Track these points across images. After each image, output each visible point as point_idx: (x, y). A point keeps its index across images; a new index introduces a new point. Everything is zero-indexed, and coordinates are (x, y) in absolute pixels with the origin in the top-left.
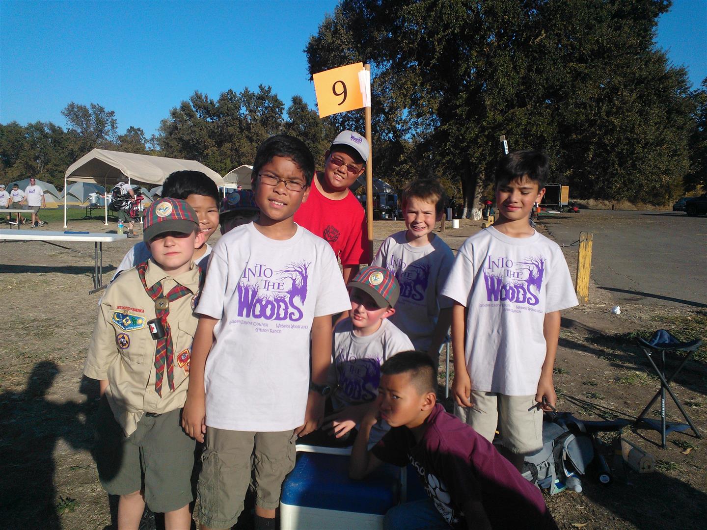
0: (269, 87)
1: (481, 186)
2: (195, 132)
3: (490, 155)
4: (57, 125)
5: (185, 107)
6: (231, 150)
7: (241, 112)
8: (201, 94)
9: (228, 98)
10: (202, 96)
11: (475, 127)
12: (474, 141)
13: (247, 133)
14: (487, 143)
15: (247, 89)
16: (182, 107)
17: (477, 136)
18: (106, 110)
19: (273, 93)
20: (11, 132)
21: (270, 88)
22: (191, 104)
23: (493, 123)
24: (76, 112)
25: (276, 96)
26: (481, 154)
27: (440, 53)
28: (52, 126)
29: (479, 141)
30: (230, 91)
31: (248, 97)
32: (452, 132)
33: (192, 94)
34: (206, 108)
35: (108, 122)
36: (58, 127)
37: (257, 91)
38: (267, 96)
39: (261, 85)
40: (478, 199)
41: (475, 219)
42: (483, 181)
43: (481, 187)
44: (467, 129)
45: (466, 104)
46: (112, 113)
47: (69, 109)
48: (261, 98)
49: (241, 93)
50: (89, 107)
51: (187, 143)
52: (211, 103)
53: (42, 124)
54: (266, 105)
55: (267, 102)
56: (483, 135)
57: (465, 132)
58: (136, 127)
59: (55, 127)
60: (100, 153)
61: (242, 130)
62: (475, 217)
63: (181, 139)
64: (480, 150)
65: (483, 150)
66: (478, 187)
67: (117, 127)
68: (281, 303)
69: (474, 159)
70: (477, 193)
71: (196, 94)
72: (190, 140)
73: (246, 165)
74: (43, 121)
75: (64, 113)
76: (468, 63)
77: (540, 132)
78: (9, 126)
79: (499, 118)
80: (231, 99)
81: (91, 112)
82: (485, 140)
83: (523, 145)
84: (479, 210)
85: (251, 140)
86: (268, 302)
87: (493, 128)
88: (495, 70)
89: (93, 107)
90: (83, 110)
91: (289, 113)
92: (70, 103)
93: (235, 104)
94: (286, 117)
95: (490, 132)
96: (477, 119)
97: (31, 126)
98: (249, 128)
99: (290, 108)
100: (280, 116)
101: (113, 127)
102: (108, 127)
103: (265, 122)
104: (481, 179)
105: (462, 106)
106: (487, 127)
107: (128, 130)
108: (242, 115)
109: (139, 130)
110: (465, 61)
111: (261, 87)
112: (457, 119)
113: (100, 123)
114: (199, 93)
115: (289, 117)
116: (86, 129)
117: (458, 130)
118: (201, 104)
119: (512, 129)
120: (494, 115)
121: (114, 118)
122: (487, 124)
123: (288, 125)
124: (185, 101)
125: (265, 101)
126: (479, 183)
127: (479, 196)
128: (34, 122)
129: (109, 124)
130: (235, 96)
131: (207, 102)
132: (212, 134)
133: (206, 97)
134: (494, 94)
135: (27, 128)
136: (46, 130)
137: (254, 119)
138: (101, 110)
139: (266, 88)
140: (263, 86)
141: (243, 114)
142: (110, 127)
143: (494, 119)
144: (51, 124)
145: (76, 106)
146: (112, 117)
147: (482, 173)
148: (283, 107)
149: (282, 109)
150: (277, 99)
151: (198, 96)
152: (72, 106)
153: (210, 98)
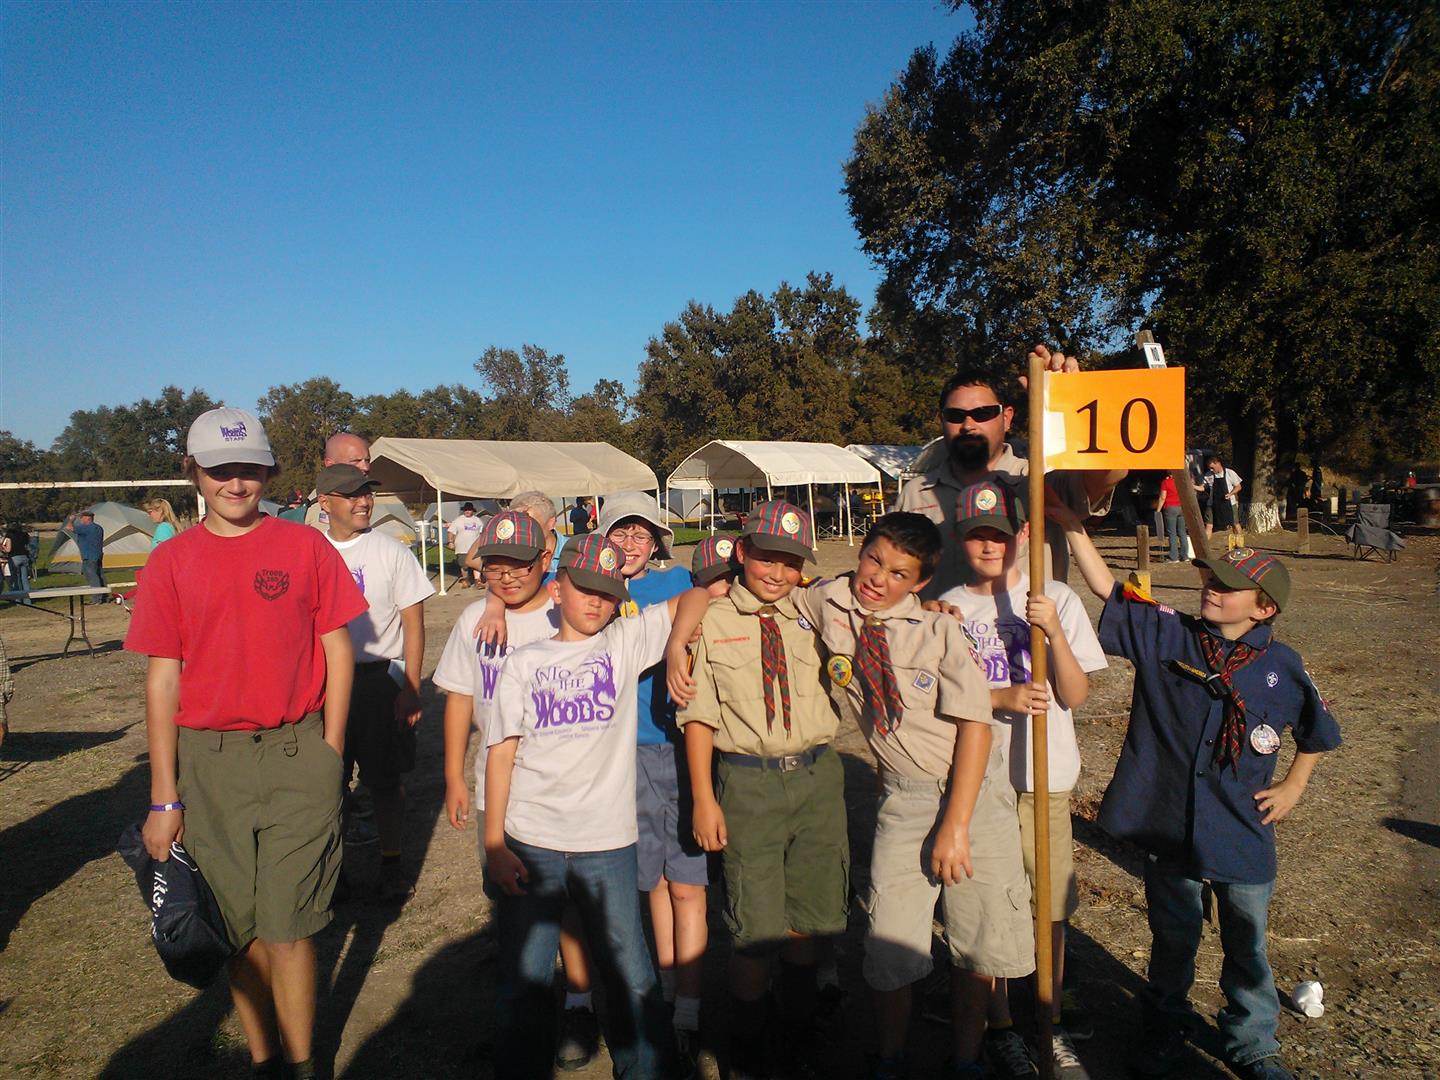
0: (828, 274)
1: (1267, 447)
2: (687, 378)
3: (1275, 374)
4: (470, 390)
5: (671, 334)
6: (757, 405)
7: (775, 330)
8: (700, 305)
9: (750, 305)
10: (702, 309)
11: (1233, 306)
12: (1231, 343)
13: (789, 369)
14: (1266, 343)
15: (785, 285)
16: (666, 336)
17: (1240, 330)
18: (549, 356)
19: (835, 286)
20: (395, 408)
21: (829, 277)
22: (684, 327)
23: (1279, 294)
24: (499, 364)
25: (843, 290)
26: (1253, 368)
28: (462, 393)
29: (1244, 339)
30: (751, 292)
31: (785, 298)
33: (684, 307)
34: (709, 331)
35: (552, 376)
36: (473, 392)
37: (804, 286)
38: (823, 293)
39: (812, 273)
40: (1263, 480)
41: (1261, 529)
42: (1274, 436)
43: (1270, 451)
44: (1213, 313)
45: (1204, 257)
46: (559, 359)
47: (486, 359)
48: (813, 299)
49: (774, 294)
50: (519, 352)
51: (676, 401)
52: (717, 321)
53: (446, 390)
54: (823, 310)
55: (824, 305)
56: (1254, 324)
57: (1208, 322)
58: (609, 381)
59: (466, 392)
61: (777, 366)
62: (1259, 523)
63: (666, 396)
64: (1250, 360)
65: (1258, 360)
66: (1260, 451)
67: (568, 384)
69: (1237, 383)
70: (1258, 465)
71: (692, 307)
73: (719, 441)
74: (447, 385)
75: (477, 367)
76: (1203, 160)
77: (1406, 303)
78: (394, 398)
79: (1293, 280)
80: (753, 309)
81: (522, 360)
82: (1260, 336)
83: (1362, 340)
84: (1269, 506)
85: (795, 382)
87: (1276, 307)
88: (1271, 167)
89: (528, 350)
90: (508, 356)
91: (872, 321)
92: (489, 348)
93: (763, 317)
94: (864, 331)
95: (1269, 318)
96: (1236, 288)
97: (429, 395)
98: (792, 362)
99: (874, 311)
100: (851, 328)
101: (561, 383)
102: (553, 385)
103: (822, 344)
104: (1266, 430)
105: (1194, 261)
106: (1264, 304)
107: (597, 386)
108: (778, 337)
109: (615, 384)
110: (1193, 158)
111: (811, 277)
113: (539, 378)
114: (697, 304)
115: (872, 328)
116: (516, 392)
117: (1190, 317)
118: (698, 325)
119: (1327, 303)
120: (1281, 275)
121: (563, 368)
122: (1265, 297)
123: (872, 344)
124: (671, 322)
125: (821, 302)
126: (1263, 438)
127: (1266, 472)
128: (433, 388)
129: (555, 379)
130: (760, 301)
131: (711, 319)
132: (721, 381)
133: (710, 310)
134: (1269, 225)
135: (422, 400)
136: (454, 400)
137: (801, 342)
138: (541, 354)
139: (823, 278)
140: (816, 275)
141: (779, 333)
142: (556, 385)
143: (1280, 285)
144: (461, 389)
145: (498, 353)
146: (561, 366)
147: (1265, 414)
148: (859, 310)
149: (856, 314)
150: (844, 297)
151: (695, 311)
152: (491, 353)
153: (716, 310)
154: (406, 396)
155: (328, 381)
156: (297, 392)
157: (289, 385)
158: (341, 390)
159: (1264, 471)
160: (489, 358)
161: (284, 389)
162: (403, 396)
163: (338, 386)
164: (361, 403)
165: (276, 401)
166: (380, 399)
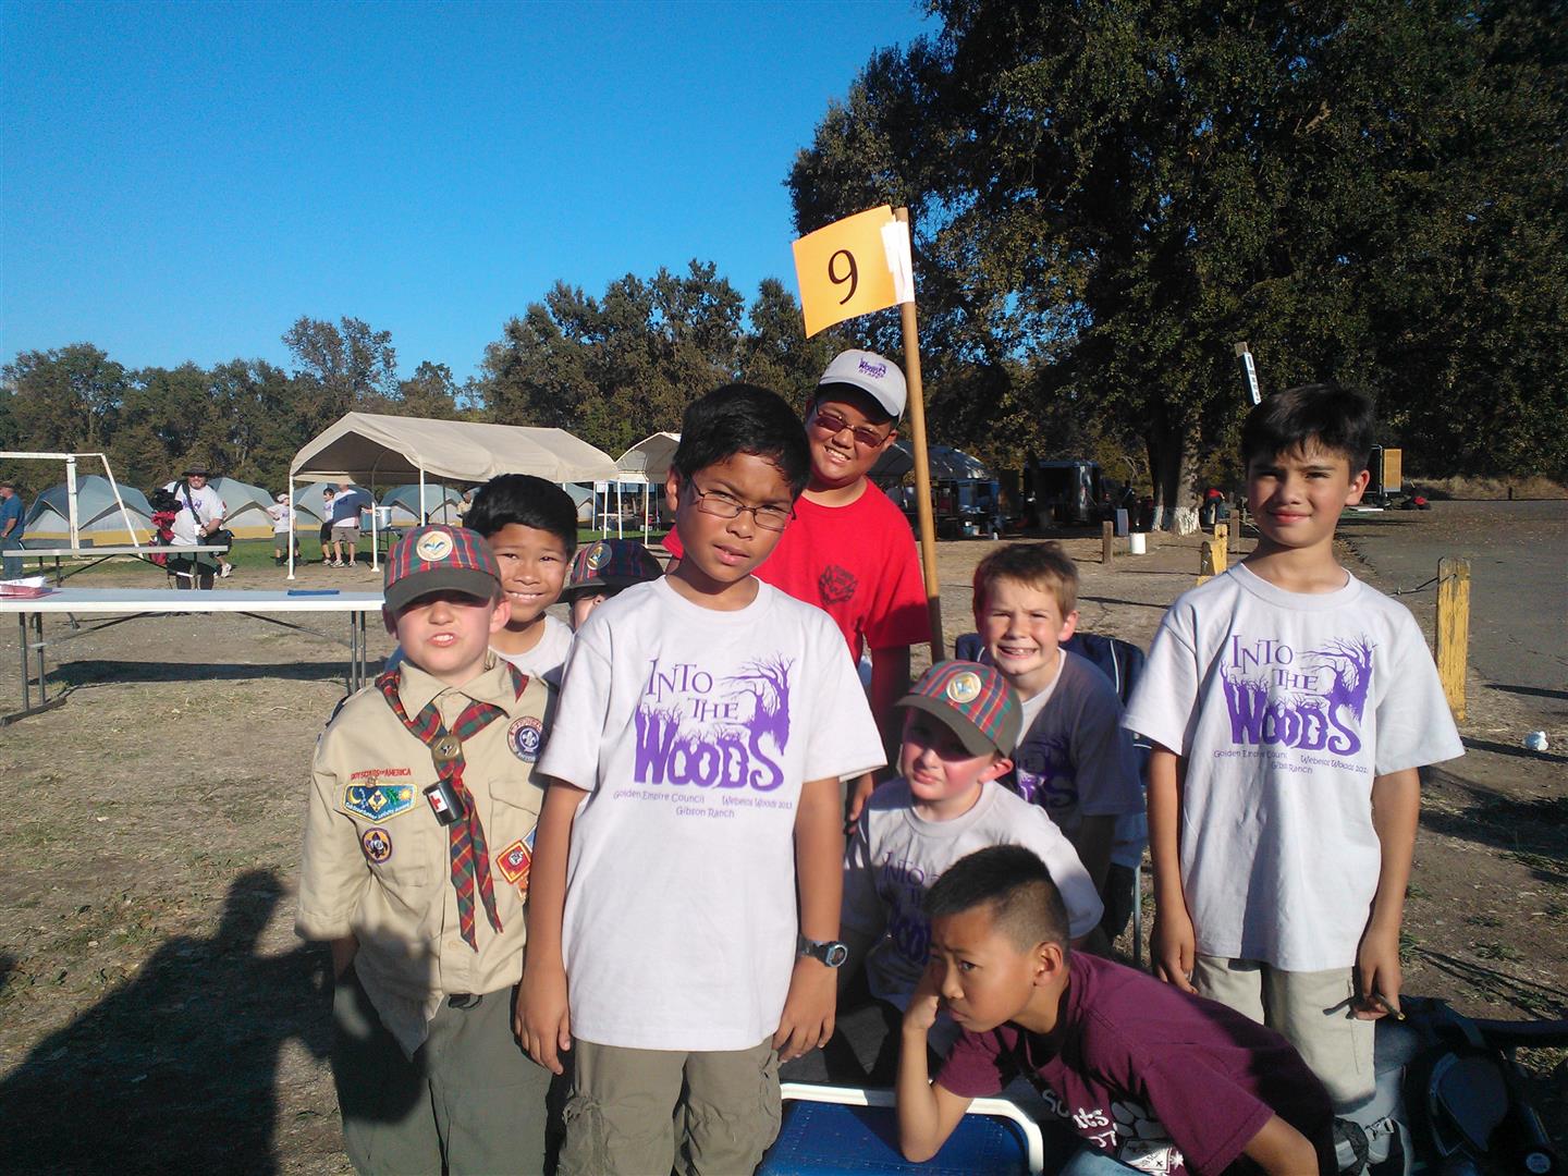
0: (712, 263)
1: (1192, 456)
2: (556, 366)
3: (1213, 385)
4: (273, 366)
5: (535, 316)
6: (633, 400)
7: (653, 320)
8: (569, 286)
9: (626, 292)
10: (570, 291)
11: (1175, 324)
12: (1174, 356)
13: (664, 363)
14: (1204, 359)
15: (664, 272)
16: (530, 317)
17: (1180, 345)
18: (373, 331)
19: (719, 276)
20: (182, 384)
21: (712, 266)
22: (549, 309)
23: (1217, 314)
24: (312, 338)
25: (726, 282)
26: (1192, 384)
27: (1087, 168)
28: (264, 369)
29: (1185, 355)
30: (629, 276)
31: (666, 288)
32: (1121, 339)
33: (550, 287)
34: (579, 316)
35: (377, 355)
36: (277, 369)
37: (685, 274)
38: (706, 283)
39: (694, 261)
40: (1189, 486)
41: (1183, 532)
42: (1199, 446)
43: (1194, 460)
44: (1156, 329)
46: (386, 336)
47: (297, 332)
48: (694, 289)
49: (651, 279)
50: (337, 325)
51: (541, 390)
52: (589, 305)
53: (243, 364)
54: (705, 302)
55: (706, 296)
56: (1195, 341)
57: (1151, 337)
58: (435, 363)
59: (269, 368)
60: (363, 422)
61: (654, 358)
62: (1181, 526)
63: (528, 384)
64: (1189, 375)
65: (1196, 376)
66: (1186, 460)
67: (395, 365)
68: (732, 750)
69: (1176, 396)
70: (1184, 472)
71: (559, 287)
72: (546, 384)
73: (664, 433)
74: (245, 359)
75: (286, 340)
76: (1153, 184)
77: (1328, 329)
78: (179, 372)
79: (1231, 302)
80: (631, 295)
81: (342, 335)
82: (1199, 353)
83: (1289, 361)
84: (1192, 510)
85: (673, 378)
86: (703, 747)
87: (1216, 326)
88: (1216, 198)
89: (347, 324)
90: (328, 332)
91: (755, 316)
92: (300, 318)
93: (640, 305)
94: (747, 326)
95: (1210, 335)
96: (1177, 308)
97: (222, 369)
98: (669, 355)
99: (757, 307)
100: (735, 323)
101: (387, 363)
102: (378, 365)
103: (702, 338)
104: (1192, 440)
105: (1142, 279)
106: (1203, 324)
107: (419, 368)
108: (655, 327)
109: (441, 367)
110: (1145, 182)
111: (694, 266)
112: (1132, 310)
113: (362, 358)
114: (565, 285)
115: (754, 325)
116: (333, 371)
117: (1135, 332)
118: (569, 308)
119: (1260, 326)
120: (1218, 296)
121: (389, 346)
122: (1203, 317)
123: (753, 343)
124: (535, 303)
125: (703, 293)
126: (1188, 449)
127: (1191, 479)
128: (227, 362)
129: (380, 359)
130: (639, 287)
131: (580, 302)
132: (592, 371)
133: (579, 294)
134: (1215, 250)
135: (214, 375)
136: (252, 376)
137: (680, 334)
138: (364, 330)
139: (705, 267)
140: (698, 262)
141: (657, 324)
142: (381, 365)
143: (1218, 306)
144: (262, 364)
145: (311, 325)
146: (386, 344)
147: (1194, 426)
148: (742, 304)
149: (740, 308)
150: (729, 289)
151: (563, 293)
152: (304, 324)
153: (586, 293)
154: (194, 370)
155: (91, 348)
156: (53, 359)
157: (43, 351)
158: (108, 359)
159: (1189, 477)
160: (300, 330)
161: (37, 355)
162: (190, 370)
163: (105, 354)
164: (135, 375)
165: (26, 370)
166: (160, 372)
